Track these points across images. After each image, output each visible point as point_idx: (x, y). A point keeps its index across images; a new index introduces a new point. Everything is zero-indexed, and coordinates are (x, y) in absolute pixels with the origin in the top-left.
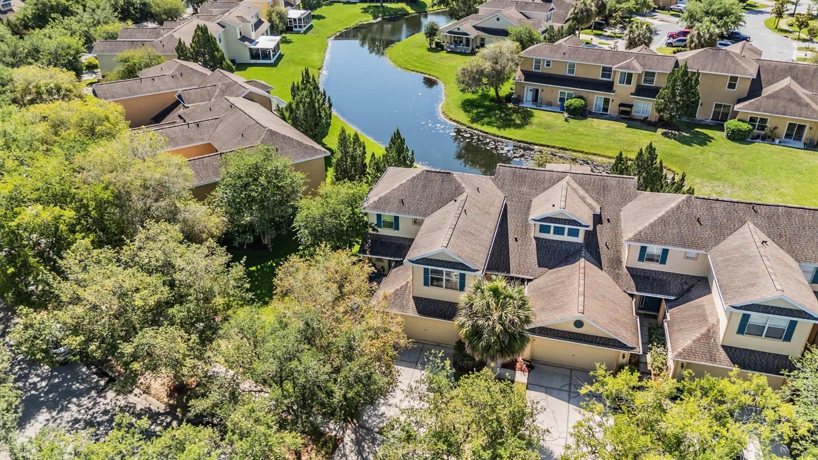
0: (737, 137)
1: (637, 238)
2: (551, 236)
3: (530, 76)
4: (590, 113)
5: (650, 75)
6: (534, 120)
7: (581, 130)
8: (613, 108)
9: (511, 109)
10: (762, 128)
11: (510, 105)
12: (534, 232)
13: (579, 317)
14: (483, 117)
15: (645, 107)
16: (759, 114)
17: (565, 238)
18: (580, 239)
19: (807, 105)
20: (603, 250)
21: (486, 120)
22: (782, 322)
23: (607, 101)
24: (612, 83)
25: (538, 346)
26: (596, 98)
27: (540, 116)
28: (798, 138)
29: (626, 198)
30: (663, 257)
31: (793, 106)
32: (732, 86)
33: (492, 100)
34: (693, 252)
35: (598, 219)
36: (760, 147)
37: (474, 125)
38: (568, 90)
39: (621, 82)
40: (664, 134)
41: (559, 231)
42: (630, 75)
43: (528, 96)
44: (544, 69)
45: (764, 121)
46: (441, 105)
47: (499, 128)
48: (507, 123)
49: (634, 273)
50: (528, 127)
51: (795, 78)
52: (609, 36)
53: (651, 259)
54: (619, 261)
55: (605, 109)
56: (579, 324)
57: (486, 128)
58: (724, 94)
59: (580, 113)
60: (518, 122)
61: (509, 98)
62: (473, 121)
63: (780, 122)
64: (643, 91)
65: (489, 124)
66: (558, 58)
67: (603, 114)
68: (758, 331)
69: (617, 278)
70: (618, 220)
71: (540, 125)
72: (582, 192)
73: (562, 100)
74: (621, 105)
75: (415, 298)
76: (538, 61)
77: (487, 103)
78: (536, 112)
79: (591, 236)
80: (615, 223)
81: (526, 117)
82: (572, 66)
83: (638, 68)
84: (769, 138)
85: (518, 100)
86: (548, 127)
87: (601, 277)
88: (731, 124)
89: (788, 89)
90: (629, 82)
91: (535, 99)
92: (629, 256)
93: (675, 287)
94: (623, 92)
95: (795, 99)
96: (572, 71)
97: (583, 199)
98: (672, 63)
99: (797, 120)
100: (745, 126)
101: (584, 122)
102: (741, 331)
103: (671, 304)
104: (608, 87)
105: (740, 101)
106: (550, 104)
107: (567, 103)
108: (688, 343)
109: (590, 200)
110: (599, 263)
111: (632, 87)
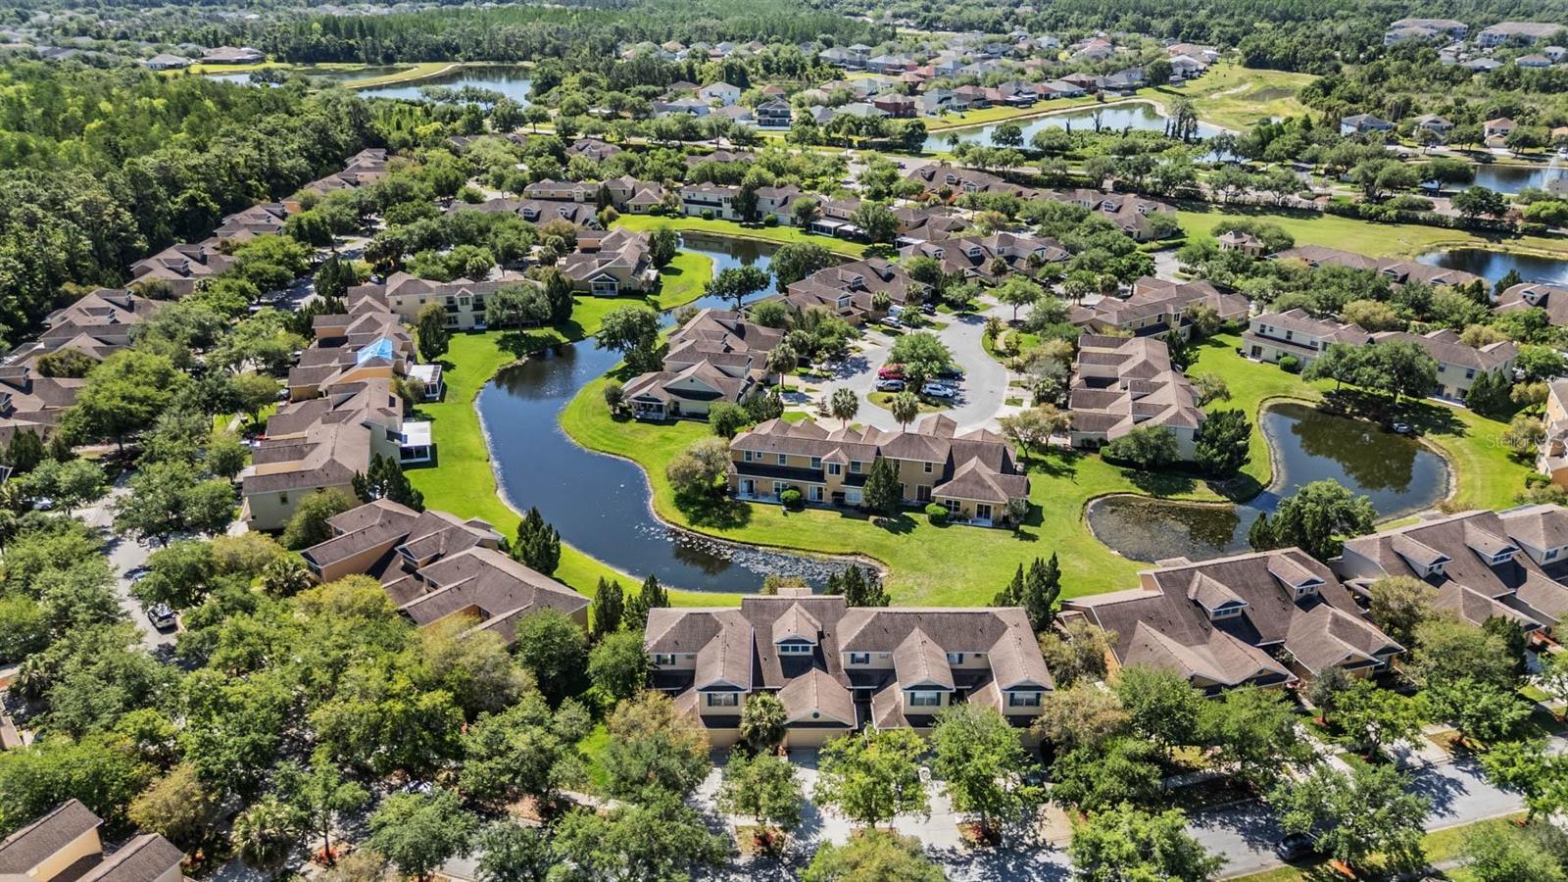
0: (938, 521)
1: (848, 649)
2: (790, 653)
3: (742, 468)
4: (806, 501)
5: (856, 465)
6: (754, 516)
7: (800, 524)
8: (827, 497)
9: (727, 504)
10: (957, 509)
11: (727, 499)
12: (777, 652)
13: (815, 710)
14: (701, 517)
15: (856, 495)
16: (953, 498)
17: (800, 653)
18: (811, 653)
19: (990, 487)
20: (828, 659)
21: (705, 520)
22: (932, 694)
23: (820, 489)
24: (822, 472)
25: (793, 735)
26: (810, 487)
27: (760, 511)
28: (987, 517)
29: (839, 616)
30: (867, 659)
31: (979, 489)
32: (928, 470)
33: (707, 493)
34: (883, 653)
35: (821, 635)
36: (957, 529)
37: (695, 528)
38: (782, 481)
39: (831, 472)
40: (876, 522)
41: (795, 649)
42: (838, 467)
43: (743, 487)
44: (755, 460)
45: (957, 503)
46: (651, 502)
47: (720, 528)
48: (728, 523)
49: (849, 672)
50: (749, 526)
51: (981, 457)
52: (815, 376)
53: (860, 661)
54: (838, 665)
55: (820, 496)
56: (816, 715)
57: (707, 531)
58: (924, 479)
59: (796, 505)
60: (738, 520)
61: (723, 489)
62: (692, 522)
63: (970, 503)
64: (854, 479)
65: (709, 525)
66: (767, 450)
67: (818, 504)
68: (921, 702)
69: (838, 678)
70: (835, 634)
71: (760, 522)
72: (808, 615)
73: (777, 490)
74: (834, 494)
75: (702, 717)
76: (749, 453)
77: (701, 498)
78: (754, 506)
79: (818, 650)
80: (834, 636)
81: (746, 512)
82: (782, 456)
83: (844, 461)
84: (964, 519)
85: (734, 493)
86: (769, 524)
87: (828, 679)
88: (931, 508)
89: (973, 472)
90: (838, 472)
91: (751, 490)
92: (844, 661)
93: (877, 679)
94: (834, 482)
95: (980, 482)
96: (783, 461)
97: (809, 620)
98: (874, 452)
99: (985, 502)
100: (942, 511)
101: (801, 515)
102: (912, 704)
103: (876, 691)
104: (819, 476)
105: (938, 483)
106: (766, 495)
107: (784, 495)
108: (884, 717)
109: (814, 621)
110: (825, 670)
111: (842, 477)
